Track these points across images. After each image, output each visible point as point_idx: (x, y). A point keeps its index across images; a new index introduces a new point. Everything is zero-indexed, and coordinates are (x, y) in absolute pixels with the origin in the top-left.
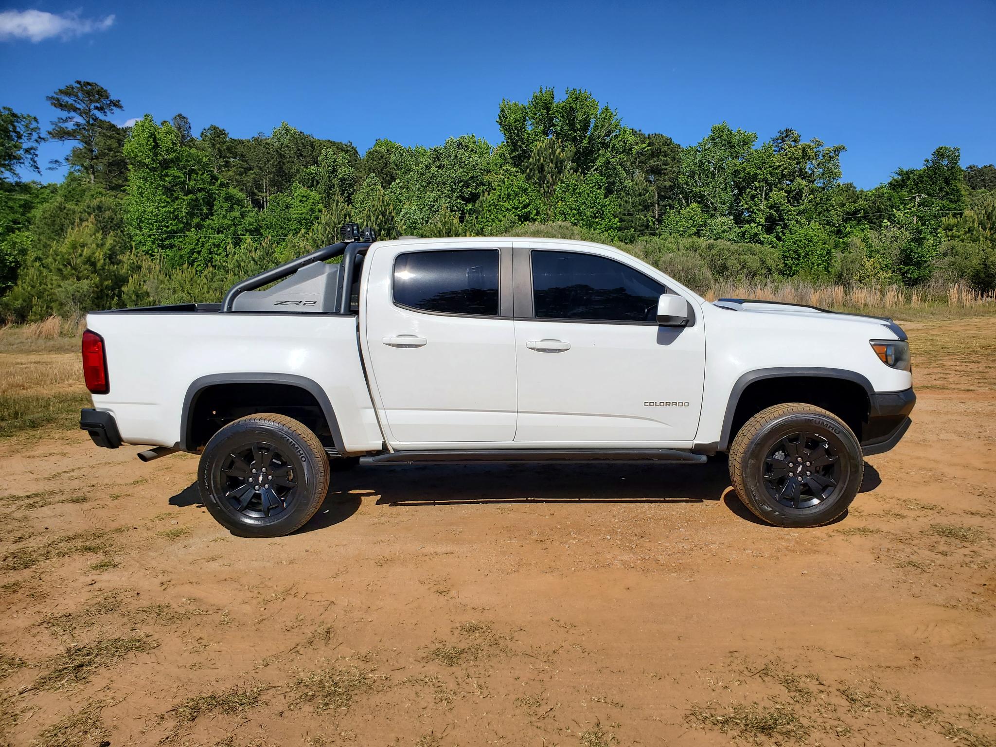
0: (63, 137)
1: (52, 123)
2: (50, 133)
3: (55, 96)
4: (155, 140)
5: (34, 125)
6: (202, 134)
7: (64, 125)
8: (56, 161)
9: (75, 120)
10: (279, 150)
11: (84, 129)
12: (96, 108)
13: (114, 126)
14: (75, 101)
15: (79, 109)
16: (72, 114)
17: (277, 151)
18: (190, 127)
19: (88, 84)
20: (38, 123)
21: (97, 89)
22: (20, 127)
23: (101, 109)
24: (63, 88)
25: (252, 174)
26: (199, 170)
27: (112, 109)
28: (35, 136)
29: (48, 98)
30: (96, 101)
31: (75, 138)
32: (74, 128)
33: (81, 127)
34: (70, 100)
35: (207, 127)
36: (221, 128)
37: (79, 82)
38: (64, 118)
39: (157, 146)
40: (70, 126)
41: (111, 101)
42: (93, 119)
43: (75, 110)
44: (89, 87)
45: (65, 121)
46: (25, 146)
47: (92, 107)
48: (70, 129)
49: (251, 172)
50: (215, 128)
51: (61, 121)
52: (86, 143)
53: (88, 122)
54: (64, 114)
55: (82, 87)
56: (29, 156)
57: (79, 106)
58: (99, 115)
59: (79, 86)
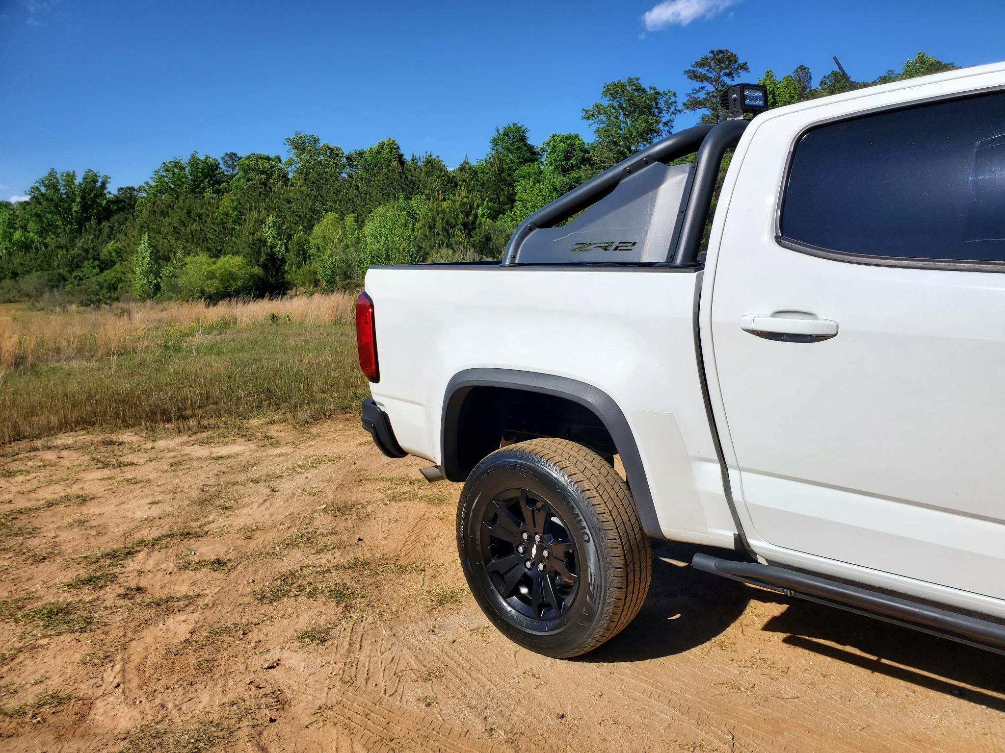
0: (695, 106)
1: (687, 95)
2: (685, 104)
3: (692, 69)
5: (673, 99)
6: (822, 82)
7: (696, 96)
9: (706, 89)
11: (713, 96)
12: (726, 74)
14: (708, 70)
15: (711, 78)
16: (705, 83)
18: (810, 77)
19: (721, 52)
20: (675, 96)
21: (727, 56)
22: (662, 104)
23: (729, 75)
24: (699, 59)
27: (739, 73)
28: (672, 109)
29: (686, 72)
30: (726, 68)
31: (705, 106)
32: (705, 97)
33: (711, 95)
34: (702, 71)
35: (827, 73)
37: (712, 52)
38: (697, 89)
40: (702, 95)
41: (739, 65)
42: (722, 85)
43: (707, 79)
44: (721, 55)
45: (698, 91)
46: (664, 120)
47: (722, 74)
48: (701, 98)
50: (835, 74)
51: (695, 91)
52: (713, 109)
53: (717, 89)
54: (697, 85)
55: (715, 56)
56: (667, 128)
57: (710, 75)
58: (728, 81)
59: (712, 55)
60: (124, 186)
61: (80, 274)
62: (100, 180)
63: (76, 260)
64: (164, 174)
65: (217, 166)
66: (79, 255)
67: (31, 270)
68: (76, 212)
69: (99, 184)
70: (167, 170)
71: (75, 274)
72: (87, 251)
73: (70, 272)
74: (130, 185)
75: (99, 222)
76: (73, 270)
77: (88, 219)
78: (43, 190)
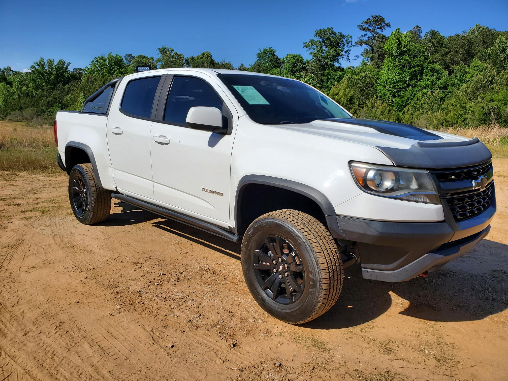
0: (361, 44)
1: (358, 38)
2: (356, 43)
3: (361, 24)
4: (399, 41)
5: (350, 39)
6: (425, 35)
7: (362, 38)
8: (357, 56)
9: (368, 35)
10: (470, 40)
12: (379, 28)
13: (384, 36)
14: (369, 26)
15: (370, 30)
16: (368, 32)
17: (469, 41)
18: (421, 32)
19: (376, 16)
20: (352, 38)
21: (380, 19)
22: (344, 41)
23: (380, 28)
24: (365, 20)
25: (449, 55)
26: (419, 55)
27: (385, 28)
28: (350, 44)
29: (358, 26)
30: (379, 25)
31: (366, 44)
32: (367, 39)
33: (370, 38)
34: (367, 26)
35: (429, 31)
36: (436, 31)
37: (372, 16)
38: (363, 35)
39: (400, 44)
40: (365, 39)
41: (385, 24)
42: (376, 34)
44: (377, 18)
45: (364, 36)
46: (346, 50)
47: (376, 28)
49: (450, 54)
50: (433, 31)
52: (371, 46)
53: (373, 35)
54: (363, 33)
55: (374, 18)
56: (347, 54)
57: (370, 28)
58: (379, 31)
59: (372, 18)
60: (77, 67)
61: (52, 110)
62: (66, 65)
63: (50, 103)
64: (96, 63)
65: (122, 60)
66: (52, 101)
67: (29, 106)
68: (52, 79)
69: (65, 66)
70: (97, 61)
71: (49, 110)
72: (56, 99)
73: (47, 109)
74: (79, 68)
75: (64, 85)
76: (49, 108)
77: (58, 83)
78: (37, 67)
